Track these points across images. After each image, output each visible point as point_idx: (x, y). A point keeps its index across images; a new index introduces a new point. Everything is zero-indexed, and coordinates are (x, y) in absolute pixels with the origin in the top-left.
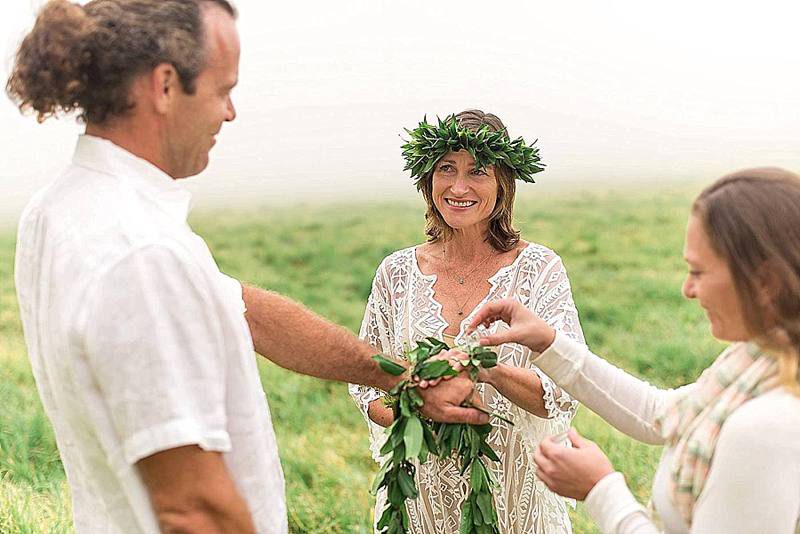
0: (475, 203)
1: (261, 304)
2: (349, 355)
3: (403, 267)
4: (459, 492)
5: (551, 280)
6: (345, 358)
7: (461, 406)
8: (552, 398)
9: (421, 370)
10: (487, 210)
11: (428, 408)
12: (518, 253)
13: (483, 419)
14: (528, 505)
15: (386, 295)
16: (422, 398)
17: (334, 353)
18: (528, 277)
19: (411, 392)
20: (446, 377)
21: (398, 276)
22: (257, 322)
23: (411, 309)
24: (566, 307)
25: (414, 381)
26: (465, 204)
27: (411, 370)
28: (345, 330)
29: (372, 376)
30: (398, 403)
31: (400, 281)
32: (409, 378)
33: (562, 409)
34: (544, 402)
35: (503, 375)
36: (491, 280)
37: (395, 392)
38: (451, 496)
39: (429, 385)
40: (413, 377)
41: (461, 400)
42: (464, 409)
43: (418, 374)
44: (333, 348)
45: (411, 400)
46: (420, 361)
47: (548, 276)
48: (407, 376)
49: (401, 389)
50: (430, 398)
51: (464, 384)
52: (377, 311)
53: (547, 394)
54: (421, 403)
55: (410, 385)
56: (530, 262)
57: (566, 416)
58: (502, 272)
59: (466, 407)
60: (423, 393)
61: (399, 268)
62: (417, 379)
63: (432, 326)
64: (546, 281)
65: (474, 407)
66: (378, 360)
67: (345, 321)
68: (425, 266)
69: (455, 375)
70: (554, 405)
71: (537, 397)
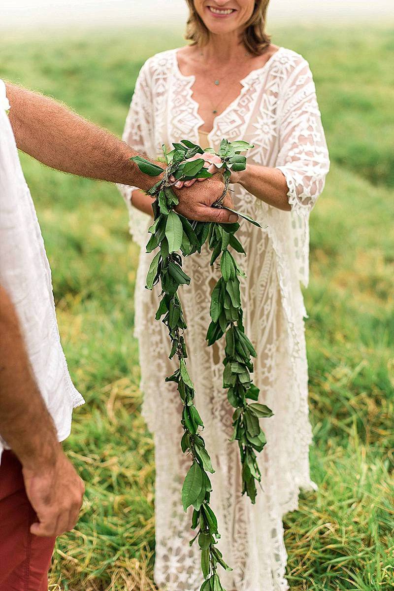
0: (234, 10)
1: (25, 104)
2: (110, 155)
3: (164, 68)
4: (208, 271)
5: (298, 83)
6: (106, 158)
7: (213, 206)
8: (294, 194)
9: (177, 171)
10: (245, 17)
11: (182, 207)
12: (269, 57)
13: (232, 219)
14: (267, 283)
15: (148, 94)
16: (178, 197)
17: (96, 153)
18: (277, 80)
19: (168, 192)
20: (200, 179)
21: (159, 76)
22: (21, 121)
23: (170, 108)
24: (310, 110)
25: (170, 182)
26: (226, 12)
27: (167, 171)
28: (106, 132)
29: (130, 175)
30: (157, 202)
31: (161, 81)
32: (166, 178)
33: (303, 203)
34: (287, 198)
35: (251, 175)
36: (243, 82)
37: (153, 192)
38: (201, 274)
39: (184, 186)
40: (169, 177)
41: (213, 200)
42: (215, 210)
43: (174, 174)
44: (94, 148)
45: (167, 199)
46: (176, 163)
47: (295, 80)
48: (164, 177)
49: (158, 188)
50: (184, 198)
51: (216, 185)
52: (139, 109)
53: (291, 190)
54: (176, 202)
55: (167, 185)
56: (280, 66)
57: (307, 209)
58: (253, 75)
59: (217, 207)
60: (178, 193)
61: (160, 69)
62: (173, 179)
63: (188, 123)
64: (293, 84)
65: (224, 208)
66: (137, 162)
67: (107, 121)
68: (185, 68)
69: (208, 177)
70: (296, 200)
71: (282, 194)
